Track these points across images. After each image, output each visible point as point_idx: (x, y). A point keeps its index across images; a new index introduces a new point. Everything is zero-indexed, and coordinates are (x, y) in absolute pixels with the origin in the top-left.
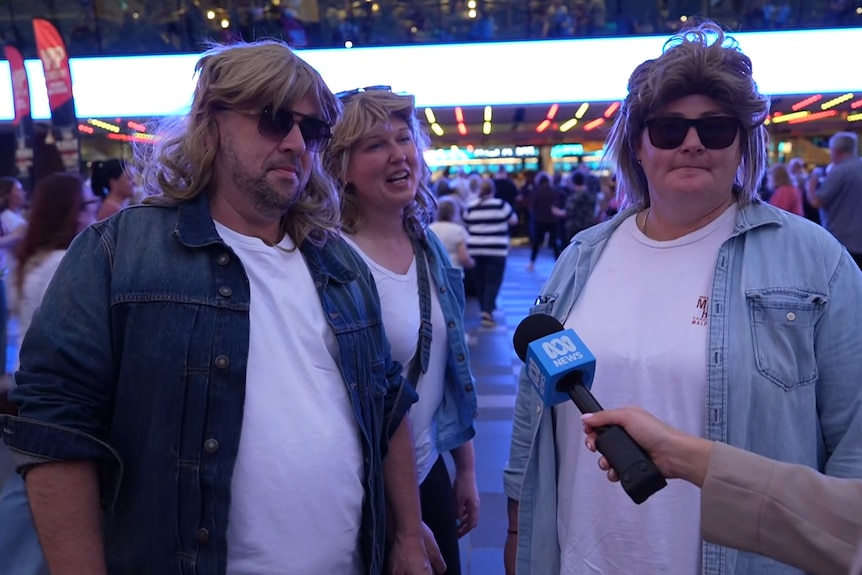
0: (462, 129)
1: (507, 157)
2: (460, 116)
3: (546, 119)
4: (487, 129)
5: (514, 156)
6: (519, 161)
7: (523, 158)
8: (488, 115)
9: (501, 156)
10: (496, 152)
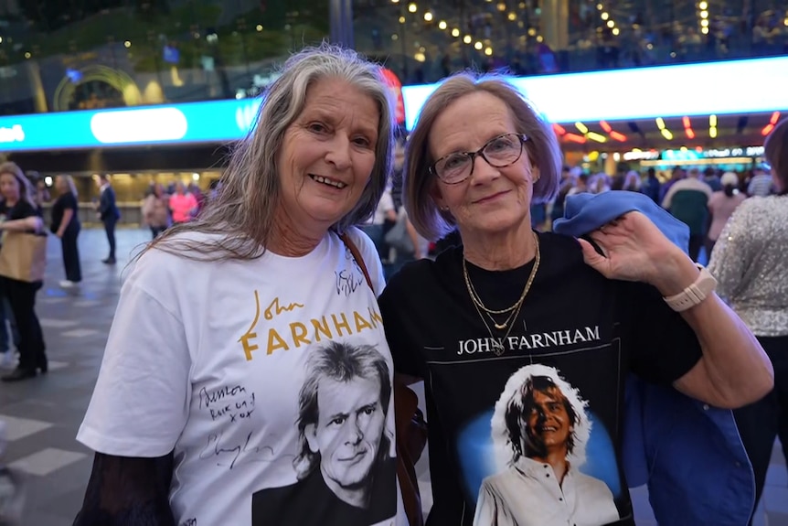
0: (690, 133)
1: (738, 156)
2: (687, 123)
3: (769, 123)
4: (713, 133)
5: (744, 155)
6: (748, 161)
7: (754, 158)
8: (713, 122)
9: (731, 156)
10: (726, 152)
